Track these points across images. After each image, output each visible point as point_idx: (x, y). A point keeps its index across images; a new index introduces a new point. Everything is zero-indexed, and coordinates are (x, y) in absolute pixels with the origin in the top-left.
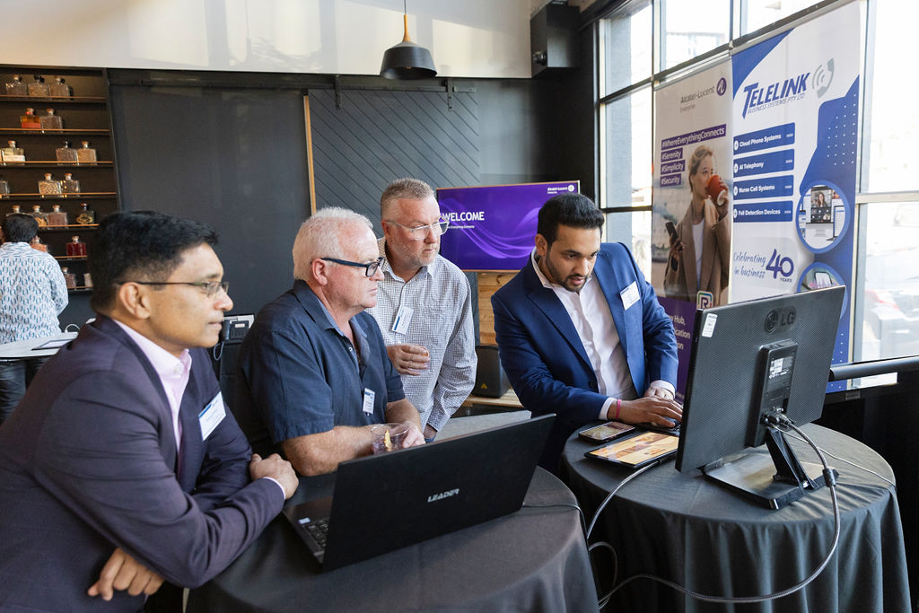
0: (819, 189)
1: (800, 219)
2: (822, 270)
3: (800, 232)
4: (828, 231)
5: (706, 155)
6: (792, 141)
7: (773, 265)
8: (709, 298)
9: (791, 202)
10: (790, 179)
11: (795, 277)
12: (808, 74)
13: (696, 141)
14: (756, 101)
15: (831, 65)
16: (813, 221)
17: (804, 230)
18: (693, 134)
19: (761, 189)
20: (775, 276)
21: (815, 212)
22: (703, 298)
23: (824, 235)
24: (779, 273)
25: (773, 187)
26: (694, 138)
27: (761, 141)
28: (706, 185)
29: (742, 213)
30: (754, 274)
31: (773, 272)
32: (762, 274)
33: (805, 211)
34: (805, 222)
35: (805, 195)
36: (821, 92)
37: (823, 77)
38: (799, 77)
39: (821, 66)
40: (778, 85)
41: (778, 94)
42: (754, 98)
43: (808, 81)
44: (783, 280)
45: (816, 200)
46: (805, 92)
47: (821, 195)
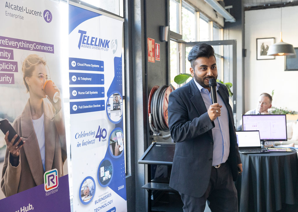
0: (116, 95)
1: (108, 109)
2: (119, 130)
3: (108, 115)
4: (119, 113)
5: (40, 63)
6: (103, 71)
7: (99, 134)
8: (54, 173)
9: (104, 101)
10: (102, 89)
11: (107, 138)
12: (109, 41)
13: (28, 49)
14: (85, 42)
15: (116, 41)
16: (114, 109)
17: (110, 114)
18: (24, 41)
19: (91, 93)
20: (100, 141)
21: (115, 105)
22: (49, 177)
23: (119, 115)
24: (101, 138)
25: (97, 93)
26: (26, 45)
27: (90, 66)
28: (43, 87)
29: (81, 107)
30: (89, 142)
31: (99, 138)
32: (94, 141)
33: (110, 105)
34: (110, 110)
35: (109, 97)
36: (114, 52)
37: (114, 45)
38: (105, 40)
39: (113, 40)
40: (97, 39)
41: (97, 44)
42: (84, 39)
43: (109, 44)
44: (103, 141)
45: (115, 100)
46: (108, 48)
47: (117, 97)
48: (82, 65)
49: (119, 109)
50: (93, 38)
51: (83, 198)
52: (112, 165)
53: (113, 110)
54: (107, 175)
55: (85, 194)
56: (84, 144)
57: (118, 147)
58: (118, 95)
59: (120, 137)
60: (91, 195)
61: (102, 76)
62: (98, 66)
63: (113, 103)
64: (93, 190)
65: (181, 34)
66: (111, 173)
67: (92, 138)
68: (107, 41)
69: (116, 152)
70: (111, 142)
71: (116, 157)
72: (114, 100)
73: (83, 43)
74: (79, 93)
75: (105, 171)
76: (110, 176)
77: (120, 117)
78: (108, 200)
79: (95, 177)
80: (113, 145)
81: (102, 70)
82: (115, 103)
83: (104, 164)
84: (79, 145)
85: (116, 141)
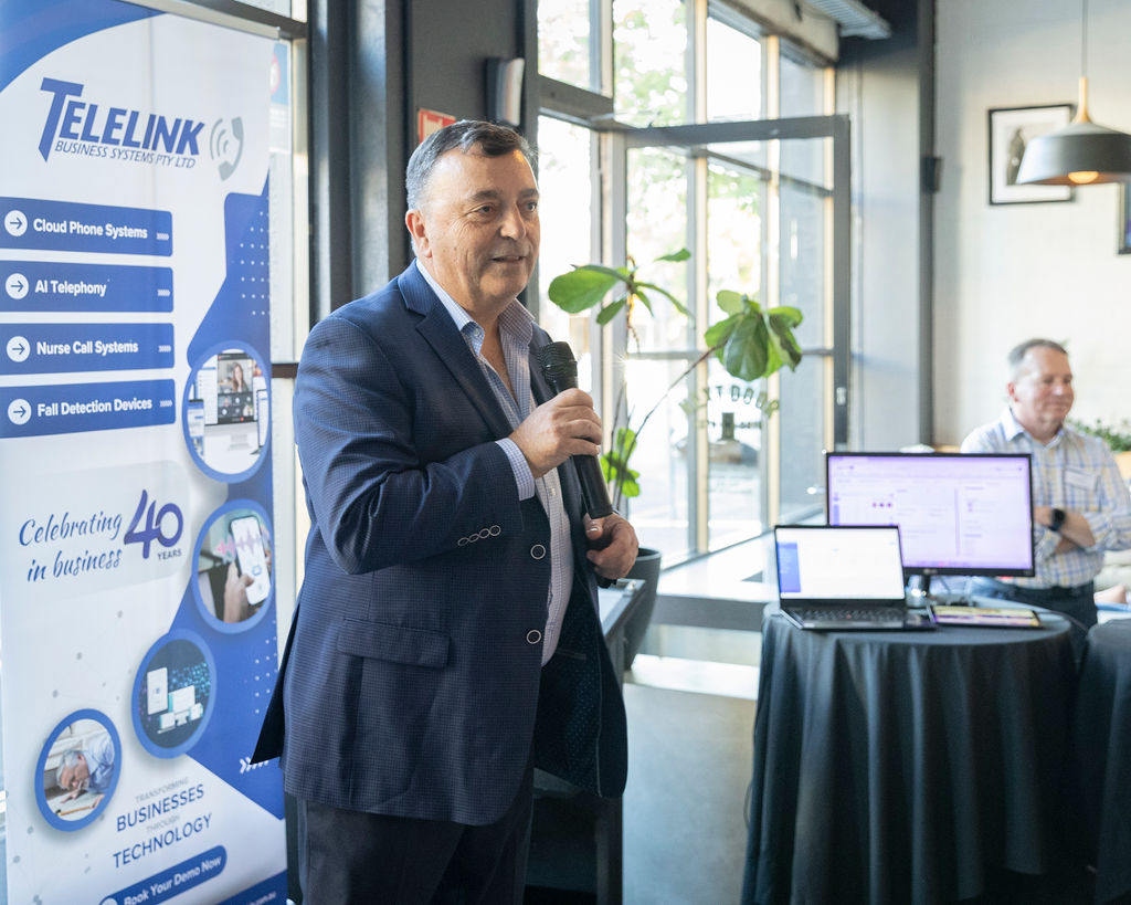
0: (234, 357)
1: (191, 418)
2: (246, 512)
3: (192, 445)
4: (252, 437)
6: (169, 253)
7: (141, 527)
9: (170, 384)
10: (165, 333)
11: (186, 544)
12: (201, 126)
14: (77, 128)
15: (237, 125)
16: (222, 421)
17: (200, 440)
19: (103, 348)
20: (146, 554)
21: (227, 401)
23: (246, 445)
24: (155, 544)
25: (133, 347)
27: (99, 231)
29: (52, 411)
30: (91, 563)
31: (141, 544)
32: (114, 558)
33: (201, 401)
34: (202, 422)
35: (200, 368)
36: (226, 171)
37: (226, 143)
38: (178, 122)
39: (220, 121)
40: (135, 115)
41: (139, 136)
42: (71, 118)
43: (202, 138)
44: (162, 556)
45: (229, 379)
46: (195, 157)
47: (237, 369)
48: (61, 228)
49: (250, 419)
50: (114, 112)
51: (54, 804)
52: (210, 662)
53: (216, 422)
54: (181, 705)
55: (64, 785)
56: (62, 568)
57: (242, 583)
58: (243, 356)
59: (250, 542)
60: (96, 788)
61: (164, 277)
62: (143, 233)
63: (219, 395)
64: (107, 766)
65: (607, 93)
66: (201, 698)
67: (102, 542)
68: (189, 123)
69: (232, 605)
70: (207, 564)
71: (231, 626)
72: (220, 381)
73: (66, 133)
74: (42, 348)
75: (172, 687)
76: (196, 712)
77: (255, 452)
78: (187, 813)
79: (119, 713)
80: (218, 576)
81: (165, 249)
82: (226, 395)
83: (170, 655)
84: (36, 573)
85: (232, 560)
